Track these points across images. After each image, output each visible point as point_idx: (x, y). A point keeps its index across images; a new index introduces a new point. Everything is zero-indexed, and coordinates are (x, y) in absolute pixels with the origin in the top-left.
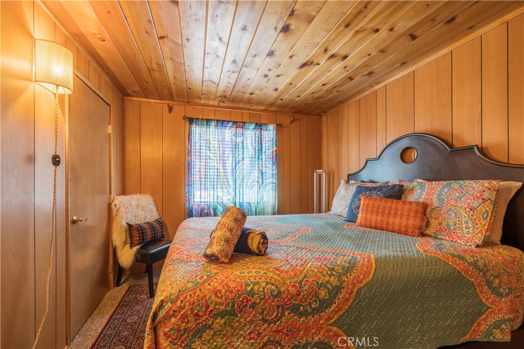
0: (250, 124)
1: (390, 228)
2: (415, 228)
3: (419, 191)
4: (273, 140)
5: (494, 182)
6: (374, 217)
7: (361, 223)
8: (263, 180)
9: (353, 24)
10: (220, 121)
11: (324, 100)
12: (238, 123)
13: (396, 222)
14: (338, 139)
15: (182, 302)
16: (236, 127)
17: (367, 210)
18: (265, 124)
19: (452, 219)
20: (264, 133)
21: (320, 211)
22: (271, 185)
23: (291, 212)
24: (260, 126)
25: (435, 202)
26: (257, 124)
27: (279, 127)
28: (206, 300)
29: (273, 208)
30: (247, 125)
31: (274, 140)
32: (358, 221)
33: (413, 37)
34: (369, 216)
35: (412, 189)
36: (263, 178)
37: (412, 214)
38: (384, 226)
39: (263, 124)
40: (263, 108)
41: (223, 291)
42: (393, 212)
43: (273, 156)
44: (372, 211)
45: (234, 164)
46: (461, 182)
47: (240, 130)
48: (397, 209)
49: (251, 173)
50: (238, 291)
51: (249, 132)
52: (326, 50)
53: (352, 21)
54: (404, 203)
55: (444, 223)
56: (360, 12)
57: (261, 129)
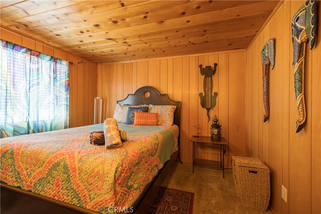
0: (45, 56)
1: (148, 124)
2: (155, 123)
3: (154, 109)
4: (65, 72)
5: (173, 106)
6: (142, 121)
7: (136, 124)
8: (57, 102)
9: (141, 37)
10: (10, 43)
11: (106, 57)
12: (33, 51)
13: (150, 121)
14: (110, 80)
15: (125, 164)
16: (31, 54)
17: (139, 118)
18: (60, 59)
19: (164, 118)
20: (58, 66)
21: (97, 123)
22: (64, 106)
23: (77, 126)
24: (54, 59)
25: (160, 113)
26: (52, 57)
27: (71, 64)
28: (132, 160)
29: (66, 123)
30: (42, 56)
31: (67, 73)
32: (135, 123)
33: (154, 51)
34: (140, 120)
35: (151, 108)
36: (57, 101)
37: (154, 118)
38: (146, 124)
39: (58, 59)
40: (57, 46)
41: (135, 154)
42: (148, 118)
43: (65, 85)
44: (141, 118)
45: (28, 87)
46: (165, 106)
47: (35, 58)
48: (149, 116)
49: (46, 96)
50: (139, 153)
51: (44, 62)
52: (125, 39)
53: (141, 36)
54: (149, 114)
55: (163, 120)
56: (146, 35)
57: (56, 62)
